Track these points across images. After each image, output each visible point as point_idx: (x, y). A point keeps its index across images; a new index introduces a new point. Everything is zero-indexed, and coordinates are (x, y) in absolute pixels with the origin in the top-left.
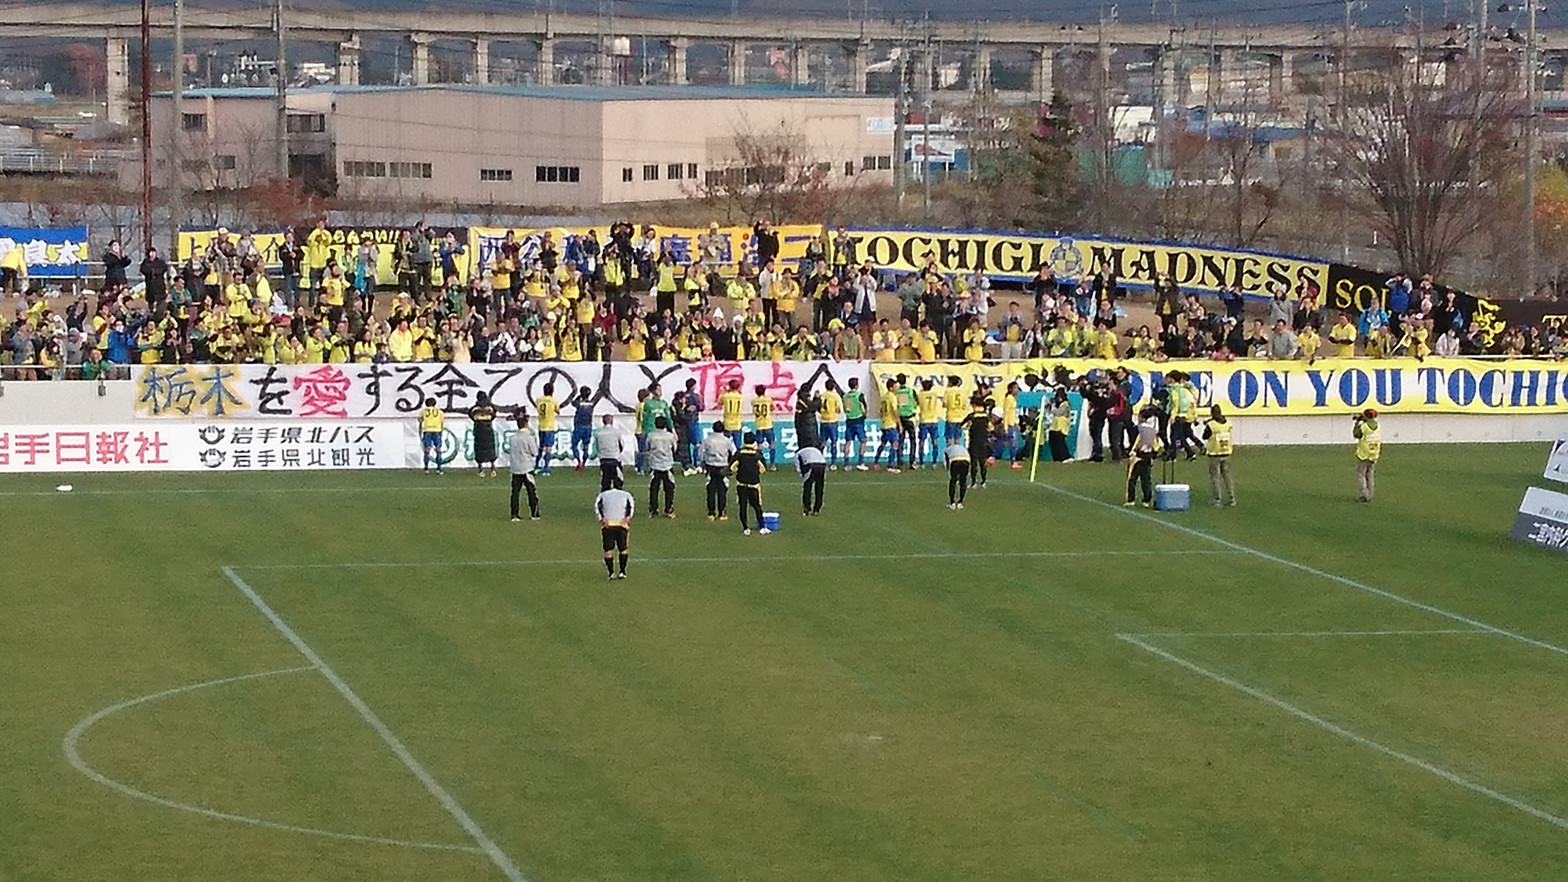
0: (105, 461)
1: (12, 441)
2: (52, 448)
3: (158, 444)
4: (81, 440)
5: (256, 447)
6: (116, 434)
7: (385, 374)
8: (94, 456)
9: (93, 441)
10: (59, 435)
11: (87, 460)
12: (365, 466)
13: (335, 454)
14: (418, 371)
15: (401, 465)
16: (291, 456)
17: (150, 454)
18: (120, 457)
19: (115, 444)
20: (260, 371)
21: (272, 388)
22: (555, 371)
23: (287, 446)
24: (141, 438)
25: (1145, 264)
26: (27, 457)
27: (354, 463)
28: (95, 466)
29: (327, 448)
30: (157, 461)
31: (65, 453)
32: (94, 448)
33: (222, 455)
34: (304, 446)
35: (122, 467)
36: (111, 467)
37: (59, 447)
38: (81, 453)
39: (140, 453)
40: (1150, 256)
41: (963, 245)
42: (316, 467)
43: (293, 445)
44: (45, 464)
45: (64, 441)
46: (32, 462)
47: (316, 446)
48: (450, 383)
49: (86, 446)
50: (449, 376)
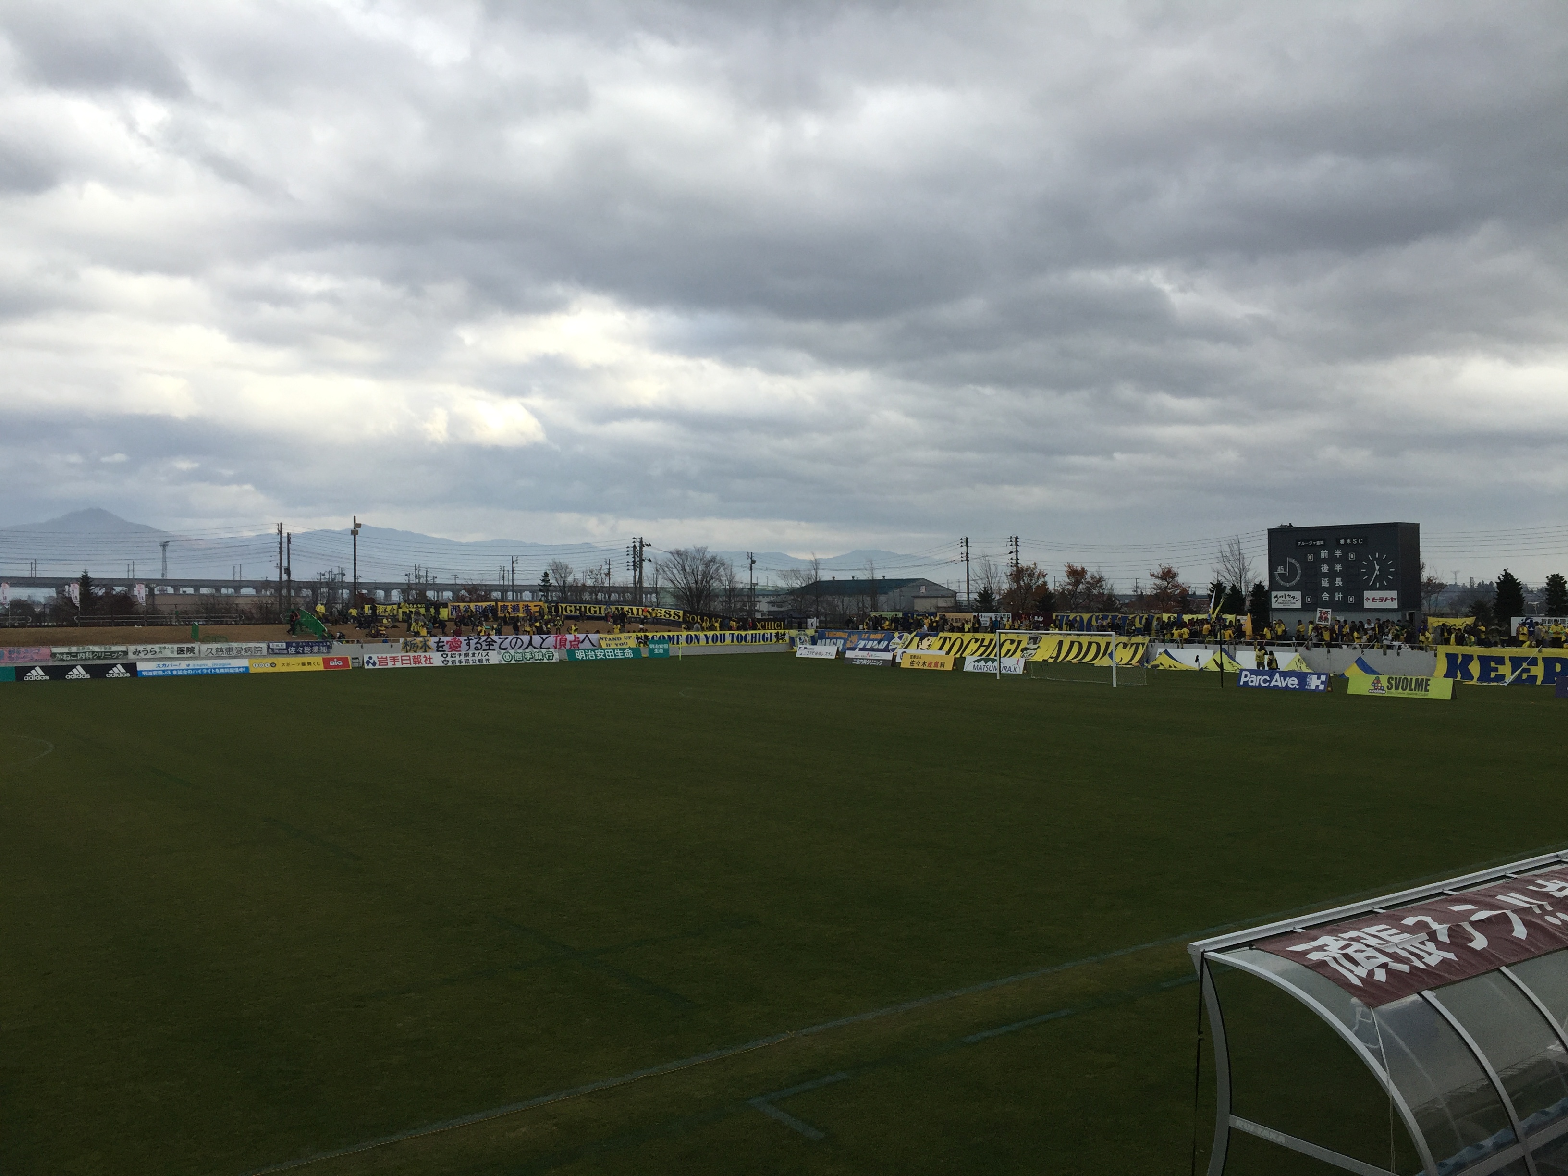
0: (415, 664)
1: (388, 659)
2: (400, 660)
3: (430, 659)
4: (408, 658)
5: (457, 658)
6: (418, 656)
7: (472, 639)
8: (412, 662)
9: (412, 658)
10: (402, 656)
11: (410, 664)
12: (488, 663)
13: (479, 660)
14: (480, 639)
15: (498, 663)
16: (467, 661)
17: (428, 661)
18: (420, 662)
19: (418, 659)
20: (437, 639)
21: (441, 644)
22: (518, 638)
23: (466, 658)
24: (425, 657)
25: (630, 611)
26: (393, 663)
27: (485, 663)
28: (413, 665)
29: (477, 659)
30: (431, 663)
31: (404, 662)
32: (412, 660)
33: (448, 661)
34: (470, 658)
35: (420, 665)
36: (417, 665)
37: (402, 660)
38: (409, 662)
39: (425, 661)
40: (632, 609)
41: (580, 607)
42: (474, 664)
43: (467, 658)
44: (398, 665)
45: (403, 658)
46: (394, 665)
47: (474, 658)
48: (489, 642)
49: (410, 660)
50: (489, 640)
